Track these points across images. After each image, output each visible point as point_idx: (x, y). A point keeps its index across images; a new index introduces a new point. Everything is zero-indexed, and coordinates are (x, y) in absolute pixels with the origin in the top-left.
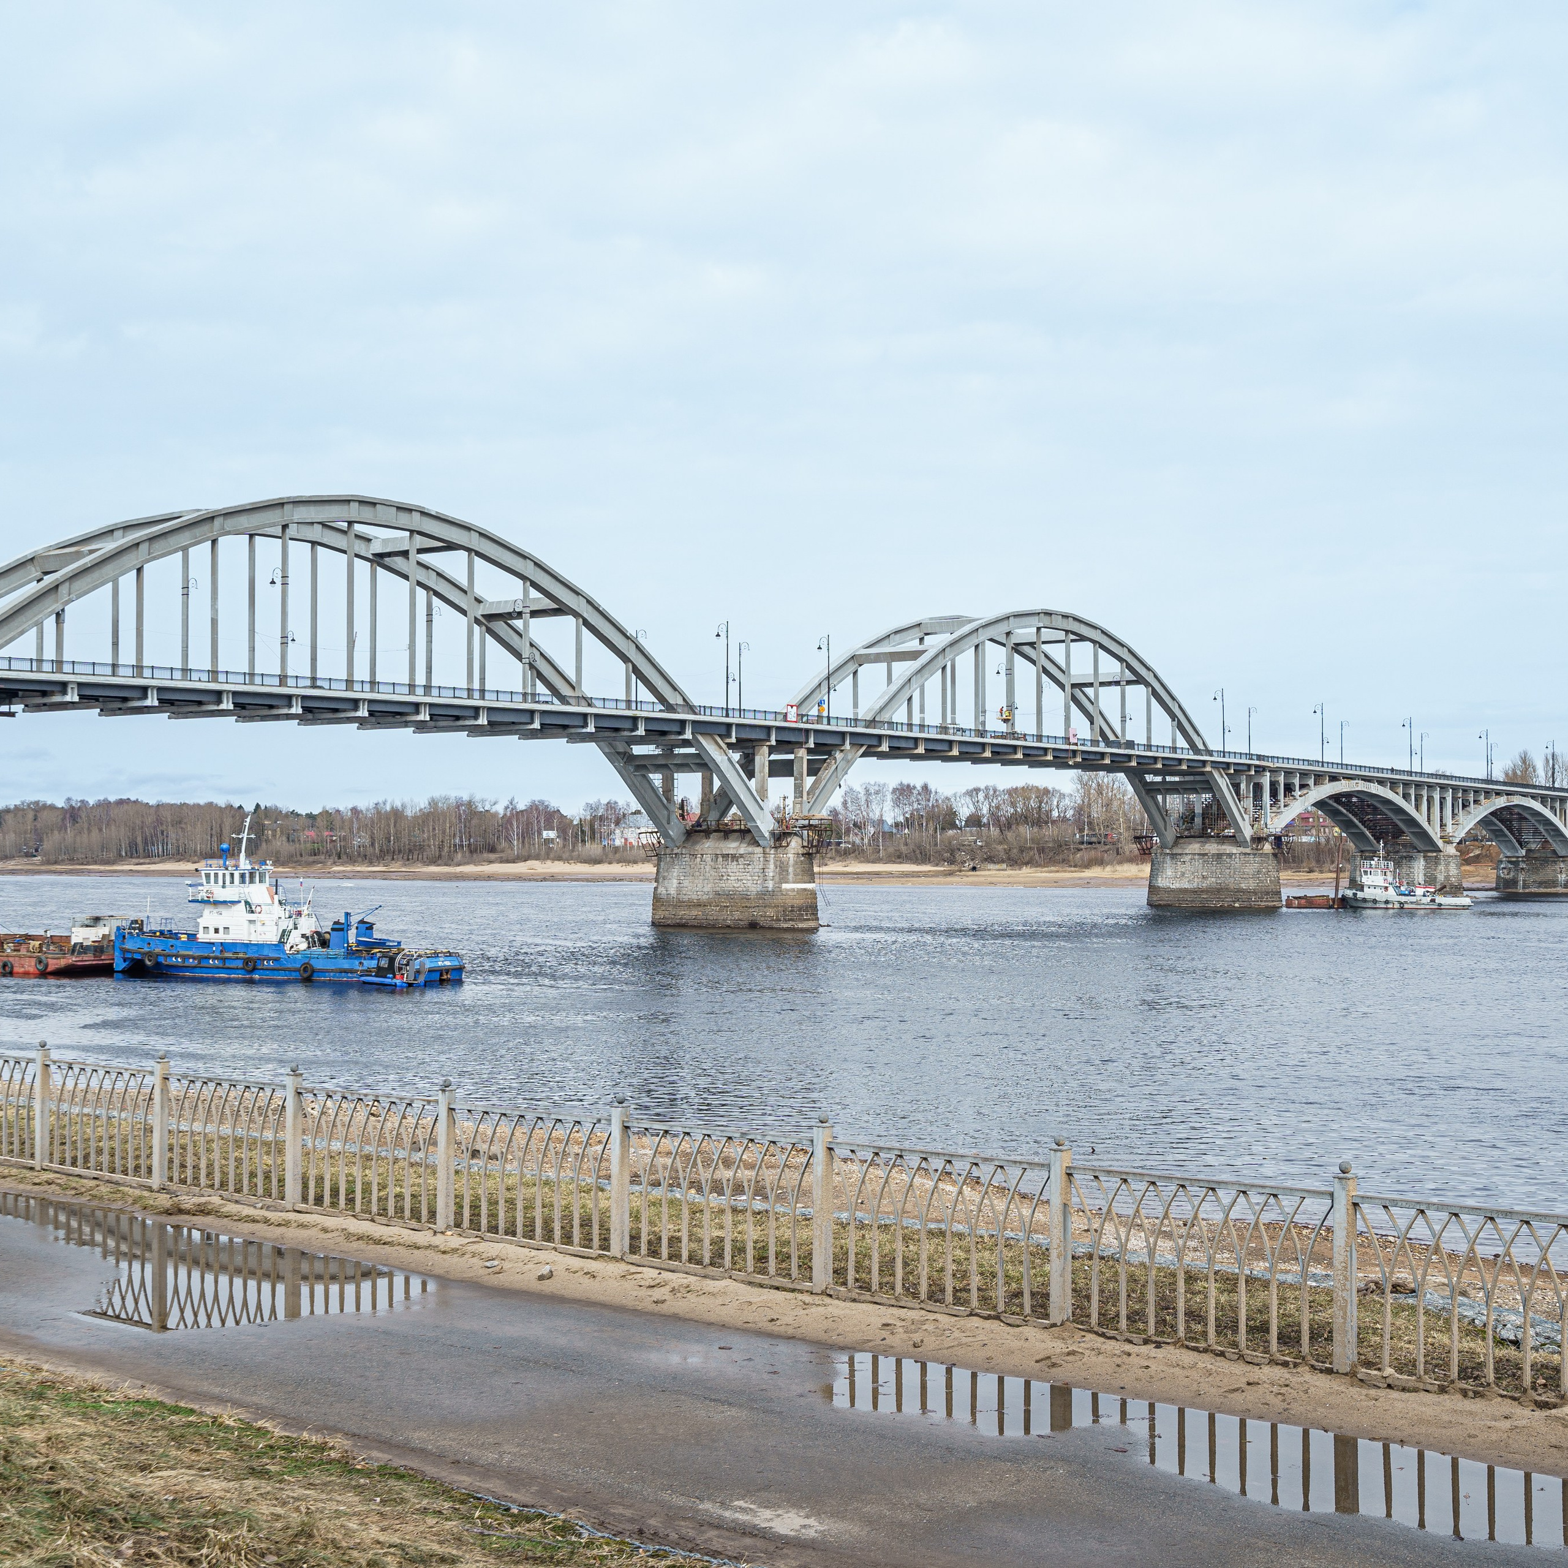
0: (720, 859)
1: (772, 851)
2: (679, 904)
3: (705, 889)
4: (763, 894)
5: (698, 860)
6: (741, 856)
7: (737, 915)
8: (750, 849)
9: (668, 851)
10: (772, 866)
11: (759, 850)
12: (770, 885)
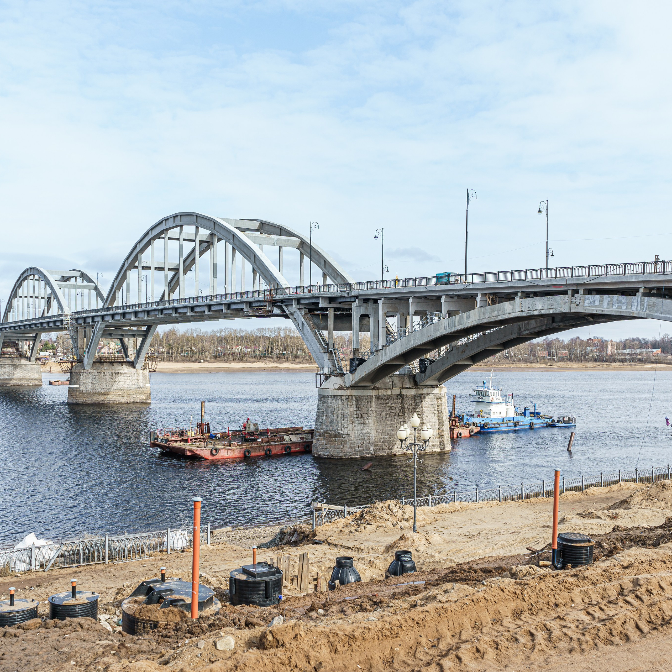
0: (114, 374)
1: (141, 371)
2: (94, 394)
3: (108, 387)
4: (139, 389)
5: (102, 375)
6: (125, 373)
7: (125, 398)
8: (130, 370)
9: (85, 371)
10: (141, 377)
11: (134, 370)
12: (141, 385)
